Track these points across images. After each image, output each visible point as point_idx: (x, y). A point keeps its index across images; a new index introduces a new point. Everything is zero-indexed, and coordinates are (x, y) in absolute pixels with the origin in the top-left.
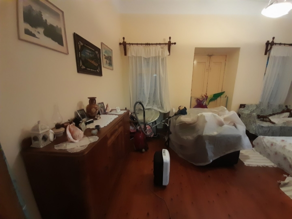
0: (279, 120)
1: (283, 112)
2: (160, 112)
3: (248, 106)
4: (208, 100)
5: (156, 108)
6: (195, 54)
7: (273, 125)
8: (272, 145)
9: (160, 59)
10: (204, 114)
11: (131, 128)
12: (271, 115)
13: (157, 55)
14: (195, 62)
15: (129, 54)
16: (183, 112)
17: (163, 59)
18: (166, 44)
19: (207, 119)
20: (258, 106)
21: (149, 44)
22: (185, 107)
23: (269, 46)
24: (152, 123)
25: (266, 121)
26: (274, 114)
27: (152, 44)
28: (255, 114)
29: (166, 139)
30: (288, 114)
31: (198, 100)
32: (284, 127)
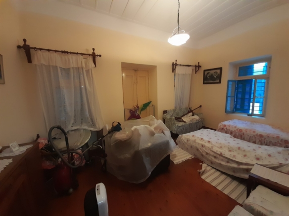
0: (187, 119)
1: (189, 112)
2: (91, 131)
3: (169, 111)
4: (140, 110)
5: (85, 127)
6: (122, 67)
7: (185, 124)
8: (188, 141)
9: (84, 70)
10: (138, 127)
11: (48, 163)
12: (182, 116)
13: (80, 66)
14: (123, 75)
15: (35, 61)
16: (117, 128)
17: (88, 71)
18: (89, 55)
19: (141, 132)
20: (174, 111)
21: (68, 53)
22: (119, 123)
23: (174, 66)
24: (82, 147)
25: (181, 121)
26: (184, 115)
27: (71, 53)
28: (173, 117)
29: (103, 162)
30: (191, 114)
31: (131, 111)
32: (191, 124)
